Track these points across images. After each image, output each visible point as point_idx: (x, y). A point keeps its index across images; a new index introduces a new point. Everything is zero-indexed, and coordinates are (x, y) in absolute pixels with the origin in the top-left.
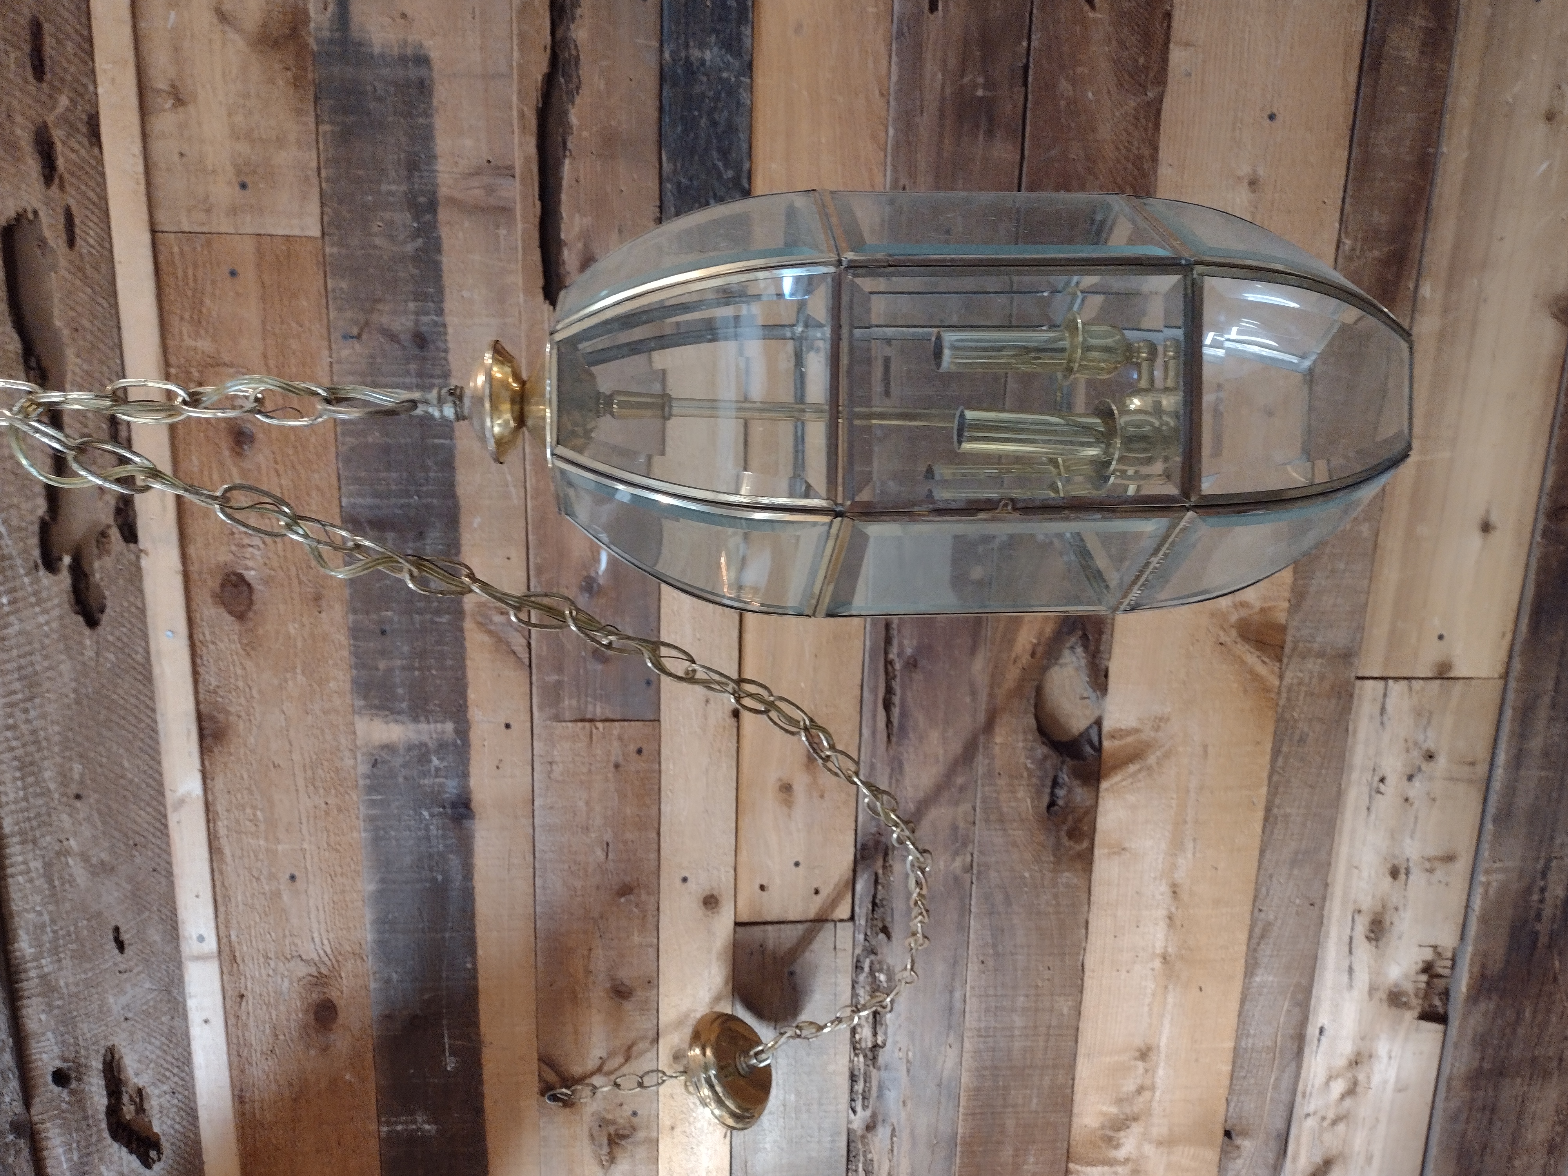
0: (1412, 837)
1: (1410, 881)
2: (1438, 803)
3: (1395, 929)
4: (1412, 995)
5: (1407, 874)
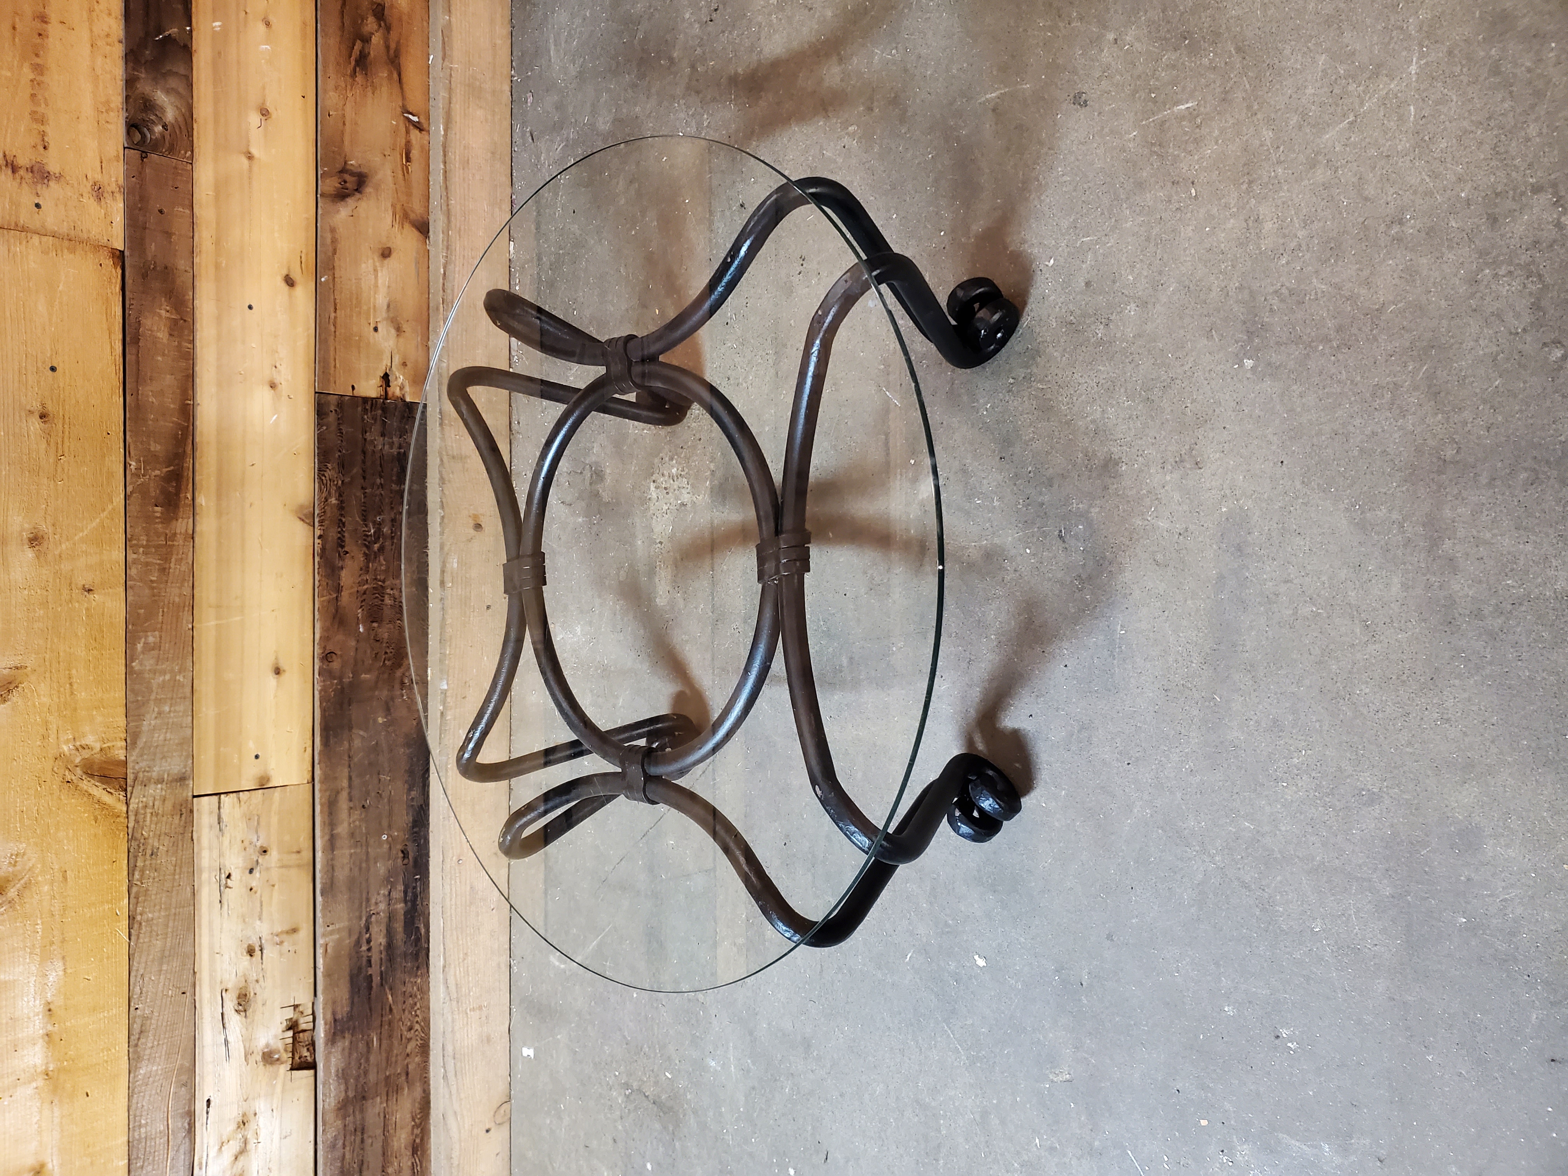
0: (260, 919)
1: (264, 955)
2: (276, 887)
3: (259, 998)
4: (282, 1051)
5: (262, 950)
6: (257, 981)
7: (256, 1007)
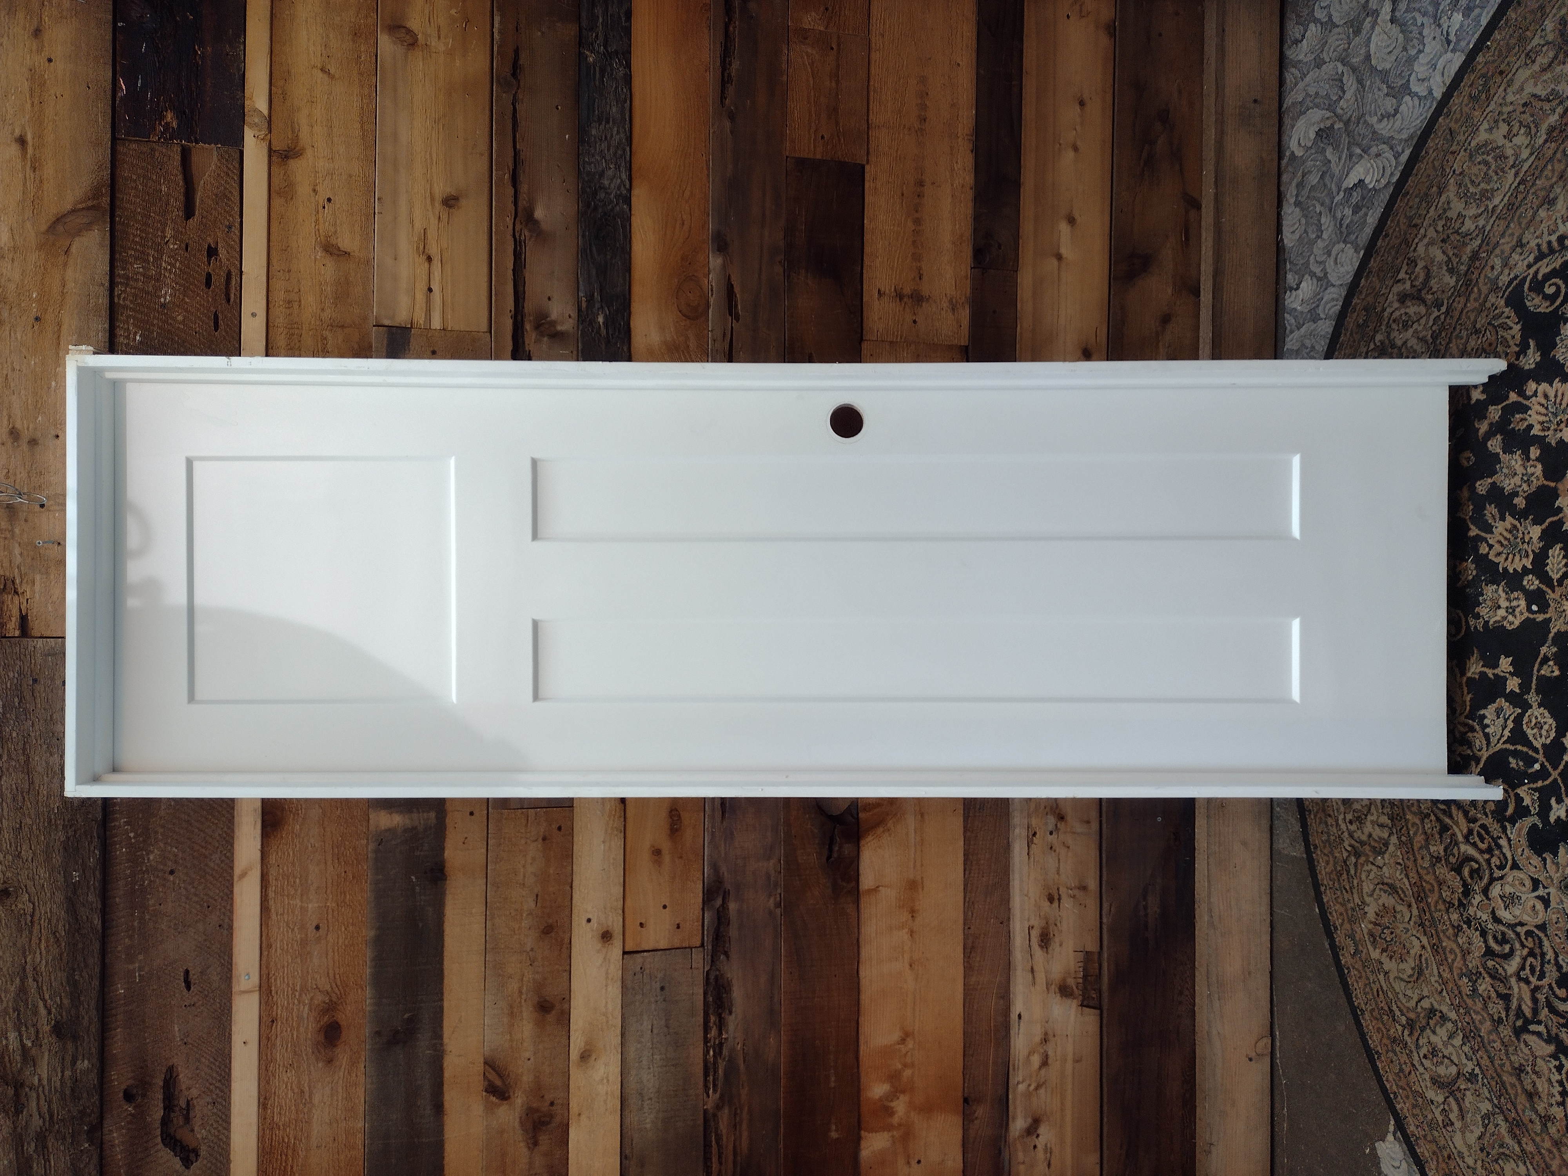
1: (1061, 905)
2: (1071, 849)
3: (1057, 940)
4: (1074, 988)
5: (1059, 899)
6: (1056, 925)
7: (1055, 946)
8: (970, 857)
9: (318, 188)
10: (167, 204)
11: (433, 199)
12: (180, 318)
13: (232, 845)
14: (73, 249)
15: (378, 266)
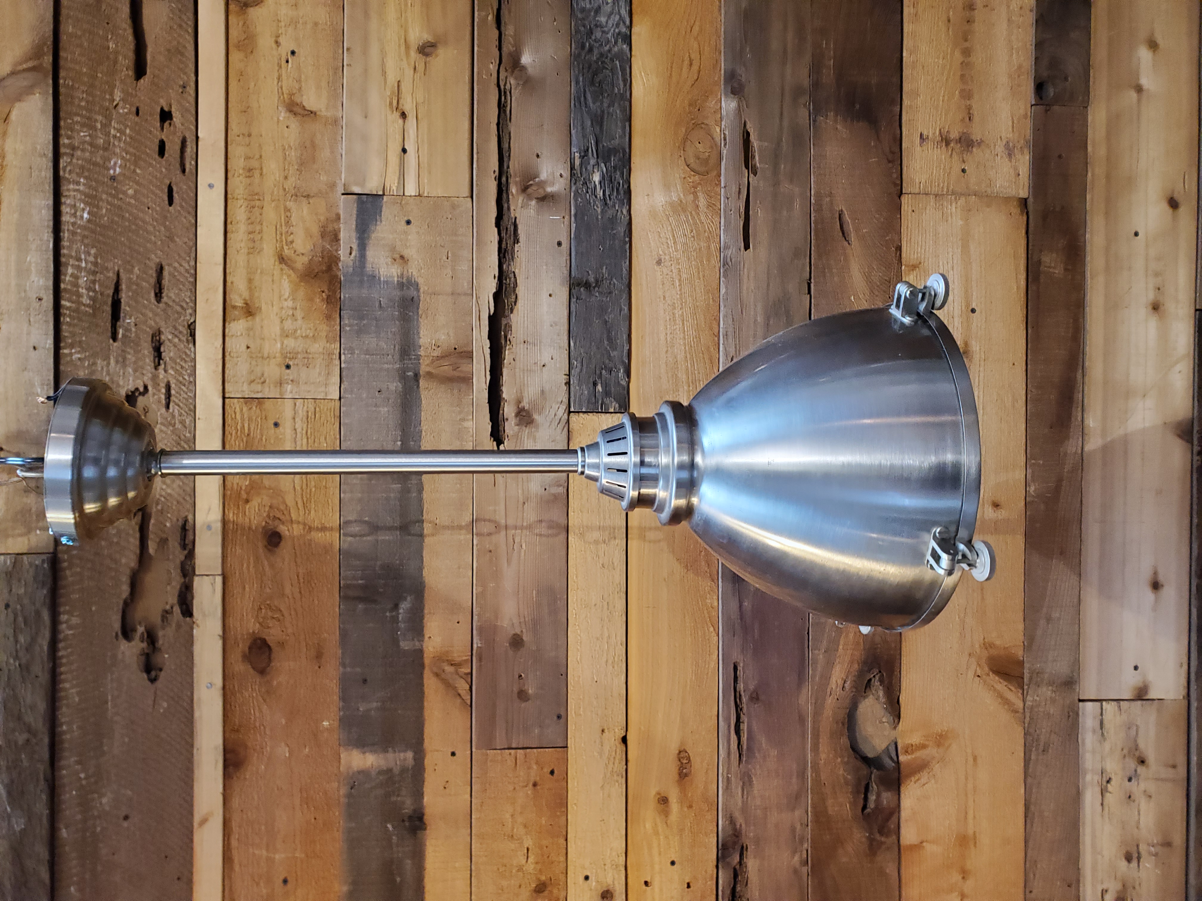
0: (1137, 828)
1: (1141, 864)
2: (1153, 799)
5: (1139, 858)
6: (1134, 888)
8: (1032, 808)
9: (281, 40)
10: (115, 62)
11: (407, 47)
12: (131, 192)
13: (192, 787)
14: (13, 116)
15: (346, 126)
